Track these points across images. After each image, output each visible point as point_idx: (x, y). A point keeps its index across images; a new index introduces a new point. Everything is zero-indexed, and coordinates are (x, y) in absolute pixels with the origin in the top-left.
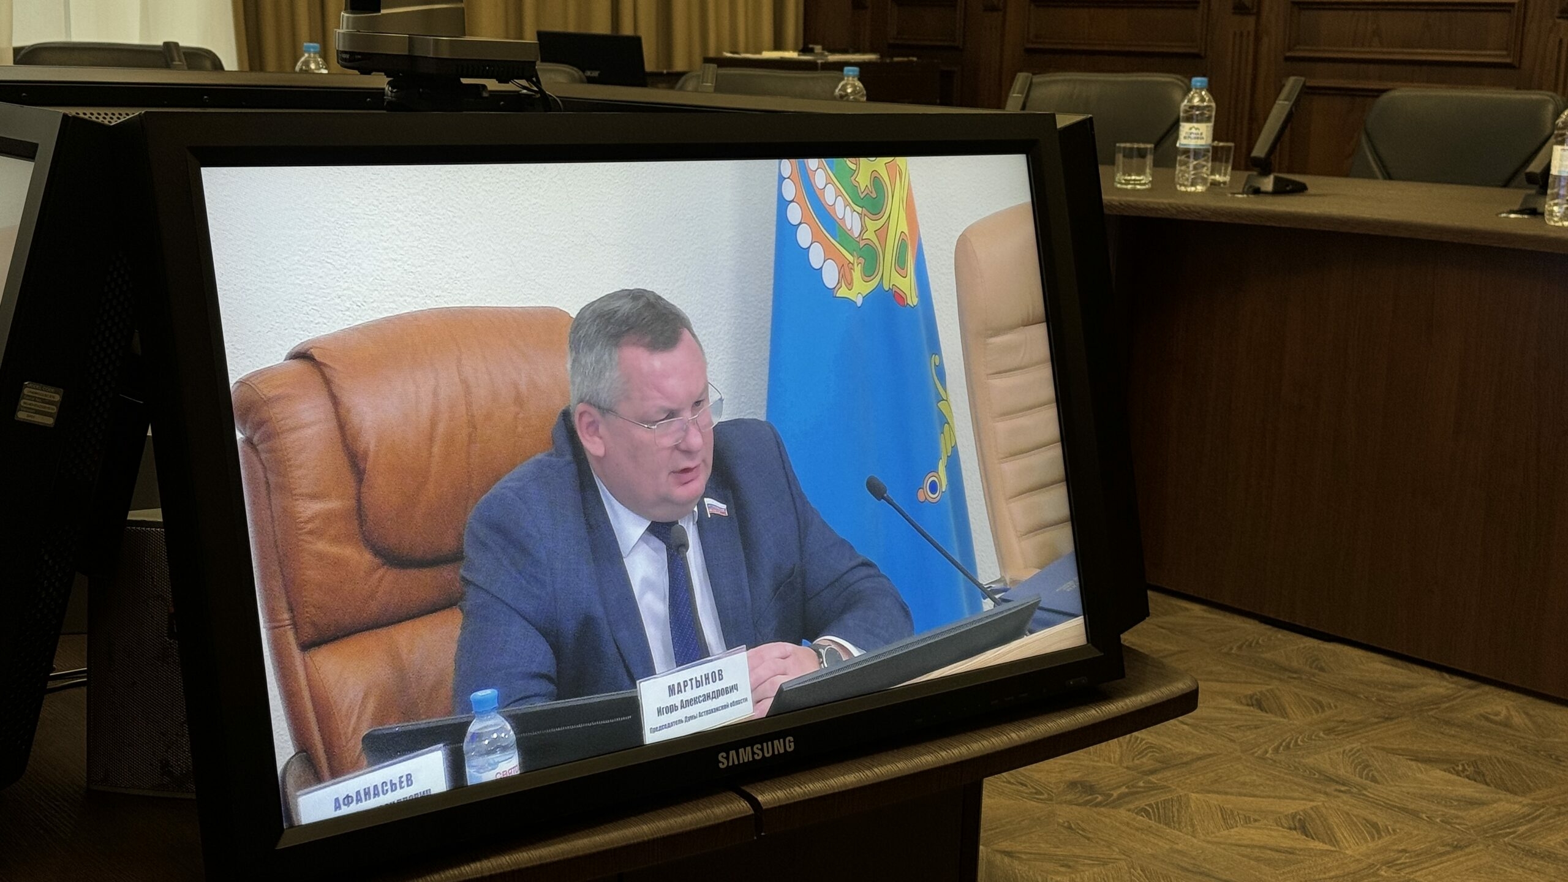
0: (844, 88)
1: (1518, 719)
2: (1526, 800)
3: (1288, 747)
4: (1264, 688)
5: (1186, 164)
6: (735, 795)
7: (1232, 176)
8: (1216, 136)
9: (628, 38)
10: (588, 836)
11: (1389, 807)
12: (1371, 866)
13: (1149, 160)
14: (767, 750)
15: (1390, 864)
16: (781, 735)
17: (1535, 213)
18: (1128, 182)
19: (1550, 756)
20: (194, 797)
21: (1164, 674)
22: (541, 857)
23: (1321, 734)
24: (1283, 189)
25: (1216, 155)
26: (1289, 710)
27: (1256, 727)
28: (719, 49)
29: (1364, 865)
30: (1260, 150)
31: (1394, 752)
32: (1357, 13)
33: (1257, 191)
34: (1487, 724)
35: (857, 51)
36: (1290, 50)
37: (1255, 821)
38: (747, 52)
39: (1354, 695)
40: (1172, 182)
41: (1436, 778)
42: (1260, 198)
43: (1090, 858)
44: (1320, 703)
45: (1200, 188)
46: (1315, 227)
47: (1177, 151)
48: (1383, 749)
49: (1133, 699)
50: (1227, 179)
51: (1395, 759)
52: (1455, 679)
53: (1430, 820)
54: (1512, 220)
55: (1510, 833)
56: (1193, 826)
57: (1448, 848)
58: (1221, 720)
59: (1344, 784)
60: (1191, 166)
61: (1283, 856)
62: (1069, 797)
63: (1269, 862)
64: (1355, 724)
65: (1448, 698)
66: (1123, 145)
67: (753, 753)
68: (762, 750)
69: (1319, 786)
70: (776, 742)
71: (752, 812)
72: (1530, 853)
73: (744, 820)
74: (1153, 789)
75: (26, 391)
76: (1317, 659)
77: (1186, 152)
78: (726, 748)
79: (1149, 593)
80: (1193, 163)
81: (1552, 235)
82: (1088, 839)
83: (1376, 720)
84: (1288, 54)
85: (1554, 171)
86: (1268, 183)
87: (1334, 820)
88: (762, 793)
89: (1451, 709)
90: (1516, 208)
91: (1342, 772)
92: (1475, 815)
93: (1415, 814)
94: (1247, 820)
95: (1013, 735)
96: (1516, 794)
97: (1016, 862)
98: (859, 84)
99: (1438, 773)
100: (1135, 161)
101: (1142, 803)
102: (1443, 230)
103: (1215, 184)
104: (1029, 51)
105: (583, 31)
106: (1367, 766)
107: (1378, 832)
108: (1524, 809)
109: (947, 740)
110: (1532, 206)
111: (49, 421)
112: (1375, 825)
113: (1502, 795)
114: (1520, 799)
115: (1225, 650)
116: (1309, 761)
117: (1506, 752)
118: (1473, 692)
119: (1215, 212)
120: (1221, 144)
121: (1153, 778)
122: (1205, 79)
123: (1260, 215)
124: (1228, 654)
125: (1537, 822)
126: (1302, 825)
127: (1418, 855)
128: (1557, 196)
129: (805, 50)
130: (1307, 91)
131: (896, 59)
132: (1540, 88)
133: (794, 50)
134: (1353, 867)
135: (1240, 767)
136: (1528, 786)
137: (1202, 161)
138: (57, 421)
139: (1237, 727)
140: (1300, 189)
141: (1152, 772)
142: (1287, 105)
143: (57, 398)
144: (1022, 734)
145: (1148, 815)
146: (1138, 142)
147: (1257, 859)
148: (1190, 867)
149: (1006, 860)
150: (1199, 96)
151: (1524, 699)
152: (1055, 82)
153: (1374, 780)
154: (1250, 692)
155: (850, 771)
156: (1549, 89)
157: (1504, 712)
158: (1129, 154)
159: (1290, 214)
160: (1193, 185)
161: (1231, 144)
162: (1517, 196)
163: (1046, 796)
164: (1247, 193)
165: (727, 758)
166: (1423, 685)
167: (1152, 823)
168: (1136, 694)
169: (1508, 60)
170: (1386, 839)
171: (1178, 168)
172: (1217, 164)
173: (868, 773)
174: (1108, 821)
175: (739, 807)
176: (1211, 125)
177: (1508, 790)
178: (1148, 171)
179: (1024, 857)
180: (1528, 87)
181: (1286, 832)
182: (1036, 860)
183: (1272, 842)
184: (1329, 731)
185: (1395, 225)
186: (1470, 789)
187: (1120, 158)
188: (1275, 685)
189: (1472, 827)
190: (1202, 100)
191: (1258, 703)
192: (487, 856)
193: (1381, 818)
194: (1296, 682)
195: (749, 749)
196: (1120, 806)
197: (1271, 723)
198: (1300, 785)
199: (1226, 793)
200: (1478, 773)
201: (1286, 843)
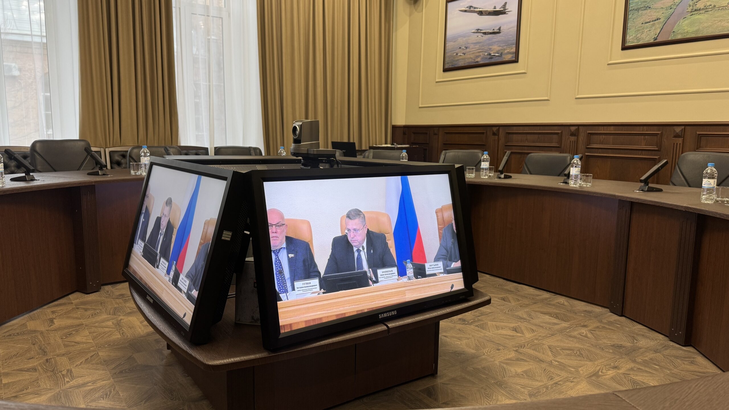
0: (403, 155)
1: (566, 303)
2: (569, 323)
3: (511, 310)
4: (505, 296)
5: (483, 171)
6: (383, 325)
7: (494, 174)
8: (490, 165)
9: (352, 143)
10: (349, 334)
11: (536, 325)
12: (532, 340)
13: (474, 170)
14: (390, 314)
15: (537, 339)
16: (394, 310)
17: (566, 183)
18: (469, 176)
19: (574, 312)
20: (260, 324)
21: (483, 295)
22: (339, 340)
23: (519, 307)
24: (506, 177)
25: (490, 169)
26: (511, 301)
27: (504, 305)
28: (373, 144)
29: (530, 339)
30: (500, 168)
31: (536, 311)
32: (522, 135)
33: (500, 178)
34: (559, 304)
35: (404, 144)
36: (506, 143)
37: (504, 328)
38: (379, 145)
39: (527, 297)
40: (480, 176)
41: (547, 318)
42: (501, 179)
43: (465, 338)
44: (518, 299)
45: (486, 177)
46: (514, 187)
47: (481, 169)
48: (534, 311)
49: (476, 301)
50: (493, 175)
51: (537, 313)
52: (551, 293)
53: (546, 328)
54: (561, 185)
55: (565, 332)
56: (489, 330)
57: (551, 335)
58: (495, 303)
59: (525, 319)
60: (484, 172)
61: (511, 337)
62: (459, 322)
63: (507, 339)
64: (527, 304)
65: (550, 298)
66: (468, 167)
67: (387, 315)
68: (389, 314)
69: (518, 320)
70: (392, 312)
71: (387, 329)
72: (570, 336)
73: (385, 331)
74: (480, 320)
75: (224, 233)
76: (517, 289)
77: (483, 169)
78: (381, 313)
79: (479, 273)
80: (485, 171)
81: (571, 188)
82: (464, 332)
83: (532, 304)
84: (506, 144)
85: (571, 173)
86: (502, 176)
87: (523, 328)
88: (389, 324)
89: (550, 301)
90: (562, 182)
91: (524, 316)
92: (557, 327)
93: (542, 327)
94: (502, 328)
95: (448, 310)
96: (566, 322)
97: (447, 339)
98: (406, 154)
99: (547, 317)
100: (471, 171)
101: (477, 324)
102: (545, 187)
103: (490, 176)
104: (444, 144)
105: (342, 141)
106: (530, 315)
107: (534, 331)
108: (568, 326)
109: (432, 311)
110: (566, 181)
111: (229, 239)
112: (533, 330)
113: (563, 322)
114: (567, 323)
115: (495, 286)
116: (516, 314)
117: (564, 311)
118: (555, 297)
119: (490, 183)
120: (491, 167)
121: (479, 318)
122: (487, 152)
123: (501, 184)
124: (496, 287)
125: (572, 329)
126: (515, 330)
127: (543, 337)
128: (572, 179)
129: (392, 144)
130: (512, 153)
131: (413, 146)
132: (566, 153)
133: (390, 144)
134: (528, 340)
135: (500, 315)
136: (569, 320)
137: (487, 171)
138: (231, 239)
139: (499, 305)
140: (510, 177)
141: (479, 316)
142: (507, 158)
143: (231, 234)
144: (450, 310)
145: (478, 327)
146: (472, 166)
147: (505, 338)
148: (489, 340)
149: (445, 338)
150: (486, 156)
151: (567, 298)
152: (452, 152)
153: (532, 318)
154: (501, 297)
155: (410, 319)
156: (568, 153)
157: (563, 302)
158: (469, 169)
159: (508, 183)
160: (485, 176)
161: (494, 167)
162: (563, 178)
163: (454, 322)
164: (498, 178)
165: (381, 316)
166: (543, 295)
167: (479, 329)
168: (476, 300)
169: (558, 146)
170: (536, 333)
171: (481, 172)
172: (490, 171)
173: (414, 319)
174: (468, 328)
175: (384, 328)
176: (489, 162)
177: (564, 321)
178: (474, 173)
179: (449, 337)
180: (563, 153)
181: (512, 331)
182: (452, 338)
183: (508, 334)
184: (521, 306)
185: (534, 186)
186: (555, 321)
187: (467, 170)
188: (507, 295)
189: (556, 330)
190: (487, 157)
191: (503, 299)
192: (326, 339)
193: (534, 328)
194: (512, 294)
195: (386, 313)
196: (471, 325)
197: (507, 304)
198: (514, 320)
199: (497, 322)
200: (557, 317)
201: (512, 334)
